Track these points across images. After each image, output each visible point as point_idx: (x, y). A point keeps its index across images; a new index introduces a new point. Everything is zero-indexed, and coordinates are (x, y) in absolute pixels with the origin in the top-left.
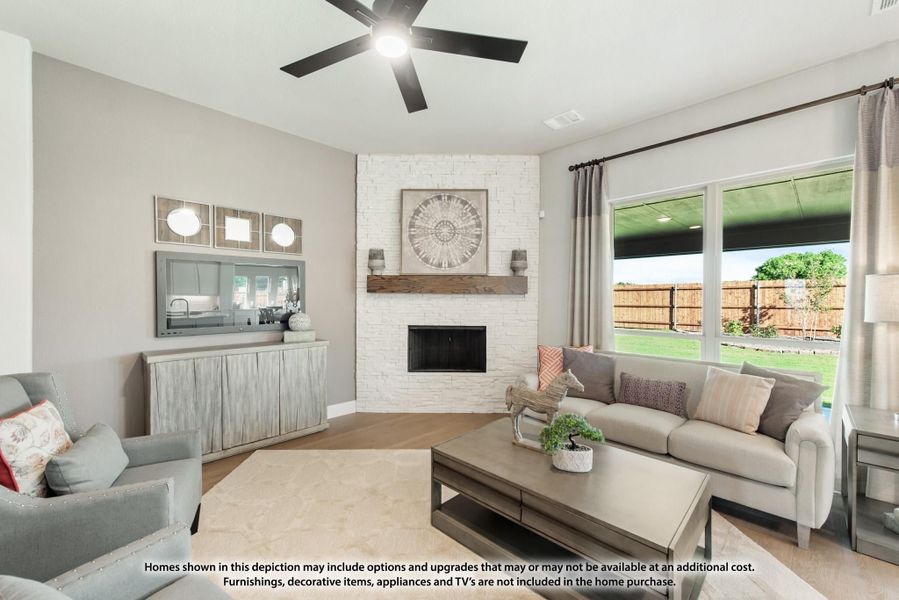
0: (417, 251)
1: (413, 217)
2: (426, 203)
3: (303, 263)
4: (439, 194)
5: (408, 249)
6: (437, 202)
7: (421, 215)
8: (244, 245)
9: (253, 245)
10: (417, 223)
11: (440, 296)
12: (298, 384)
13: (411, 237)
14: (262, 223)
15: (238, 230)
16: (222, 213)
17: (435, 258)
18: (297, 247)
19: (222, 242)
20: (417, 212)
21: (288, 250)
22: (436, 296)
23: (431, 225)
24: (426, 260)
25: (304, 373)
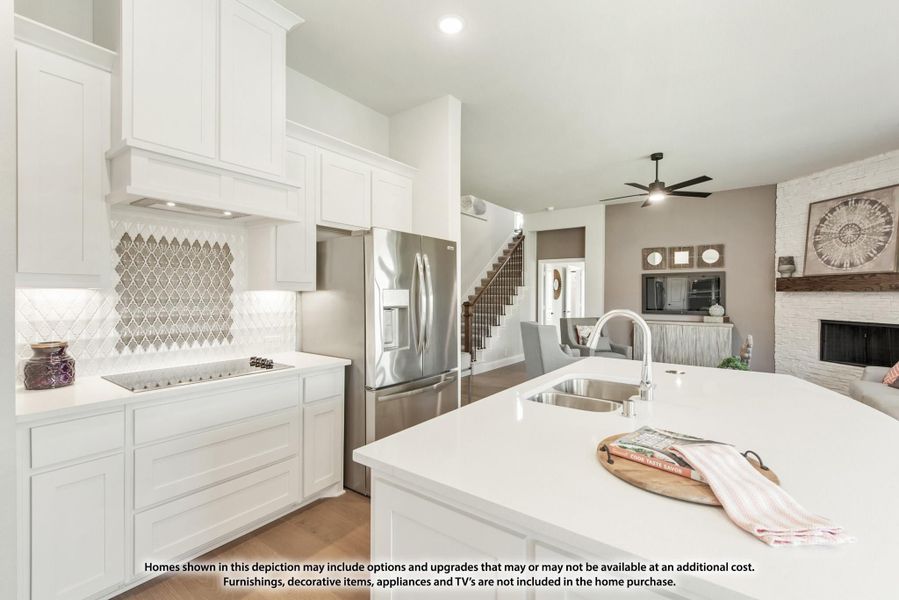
0: (820, 255)
1: (818, 226)
2: (832, 210)
3: (724, 273)
4: (845, 201)
5: (812, 254)
6: (843, 208)
7: (826, 222)
8: (684, 266)
9: (691, 264)
10: (822, 230)
11: (839, 293)
12: (709, 347)
13: (816, 243)
14: (696, 252)
15: (682, 258)
16: (672, 250)
17: (837, 258)
18: (720, 263)
19: (672, 265)
20: (823, 220)
21: (714, 265)
22: (834, 293)
23: (835, 230)
24: (828, 262)
25: (713, 342)
